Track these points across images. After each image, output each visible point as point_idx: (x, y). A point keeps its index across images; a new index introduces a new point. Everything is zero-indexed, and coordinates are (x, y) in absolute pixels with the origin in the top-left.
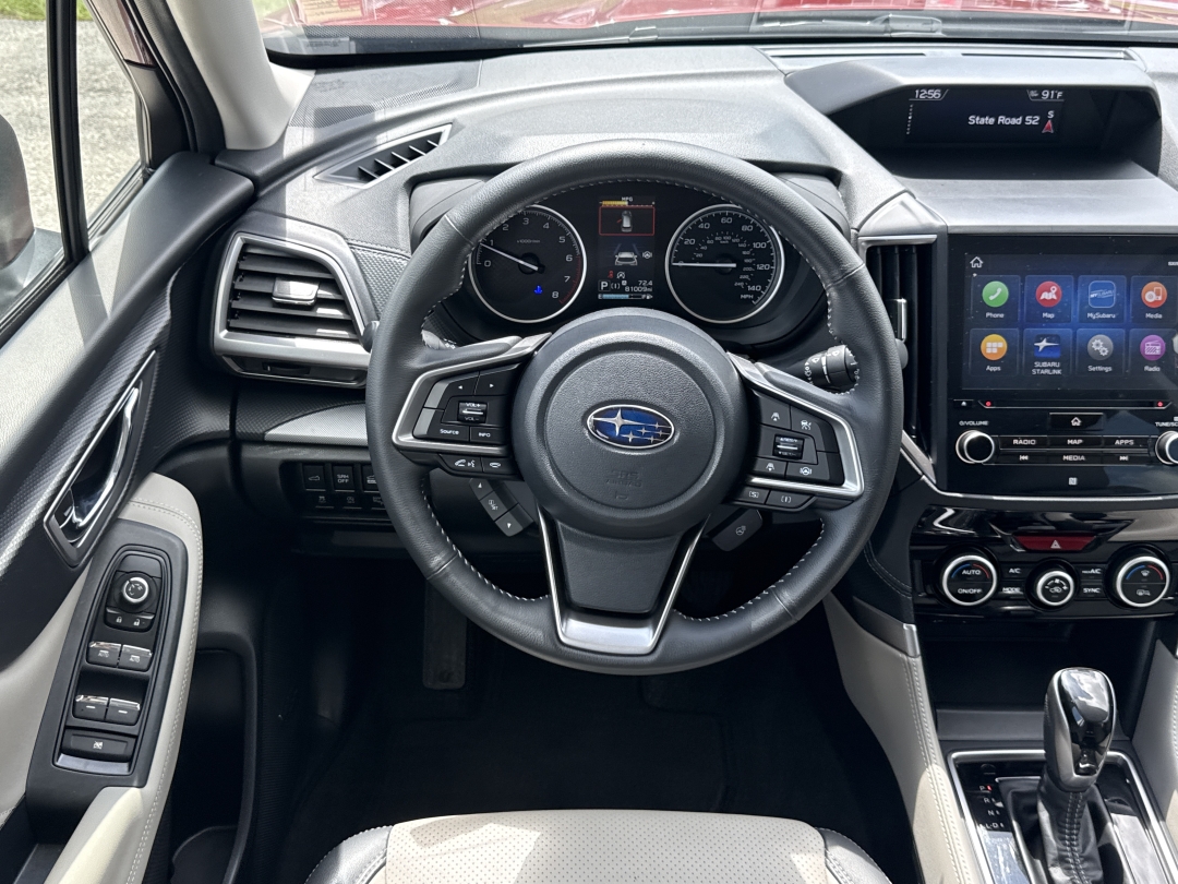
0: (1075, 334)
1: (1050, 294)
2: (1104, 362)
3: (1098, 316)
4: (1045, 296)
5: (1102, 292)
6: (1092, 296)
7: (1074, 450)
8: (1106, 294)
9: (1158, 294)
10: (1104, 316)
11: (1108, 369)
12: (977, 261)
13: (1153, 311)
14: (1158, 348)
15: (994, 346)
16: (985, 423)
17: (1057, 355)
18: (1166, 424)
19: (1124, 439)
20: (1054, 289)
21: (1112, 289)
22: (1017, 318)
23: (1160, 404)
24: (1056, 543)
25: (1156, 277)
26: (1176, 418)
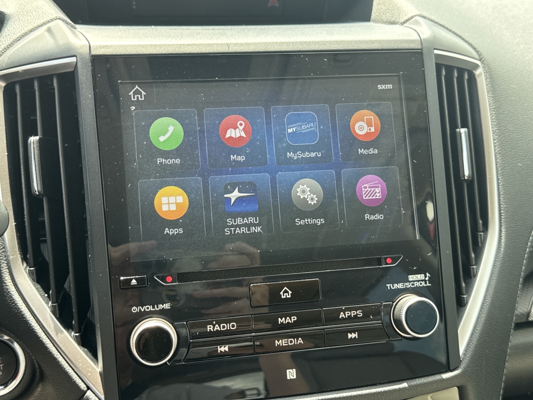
0: (273, 180)
2: (314, 214)
3: (300, 155)
4: (231, 133)
5: (301, 126)
6: (290, 131)
7: (288, 331)
9: (369, 124)
10: (307, 155)
11: (319, 222)
12: (137, 92)
14: (377, 190)
15: (171, 201)
17: (254, 207)
18: (400, 286)
19: (350, 310)
20: (241, 124)
21: (313, 121)
22: (198, 163)
23: (389, 261)
25: (365, 104)
26: (411, 278)
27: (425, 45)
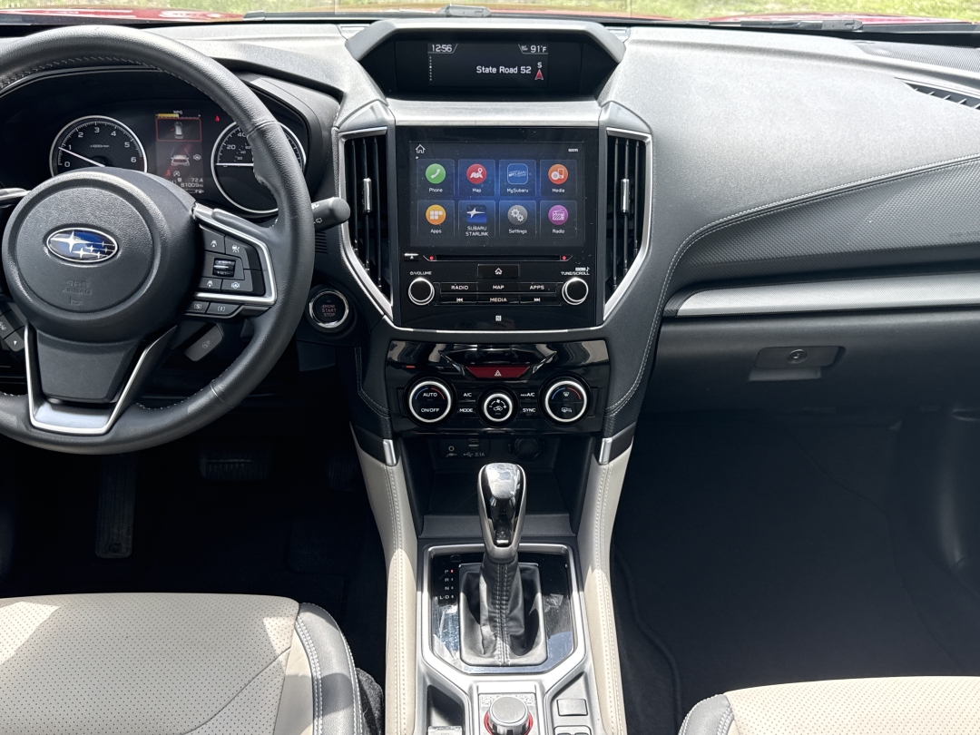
0: (497, 205)
1: (477, 175)
2: (521, 226)
3: (515, 190)
4: (474, 175)
5: (518, 172)
6: (510, 175)
7: (498, 294)
8: (520, 174)
9: (561, 174)
10: (520, 190)
11: (523, 232)
12: (420, 148)
13: (558, 187)
14: (562, 215)
15: (436, 214)
16: (429, 273)
17: (485, 220)
18: (569, 273)
19: (537, 285)
20: (481, 170)
21: (525, 170)
22: (453, 191)
23: (564, 258)
24: (498, 372)
25: (559, 161)
26: (577, 269)
27: (601, 124)
